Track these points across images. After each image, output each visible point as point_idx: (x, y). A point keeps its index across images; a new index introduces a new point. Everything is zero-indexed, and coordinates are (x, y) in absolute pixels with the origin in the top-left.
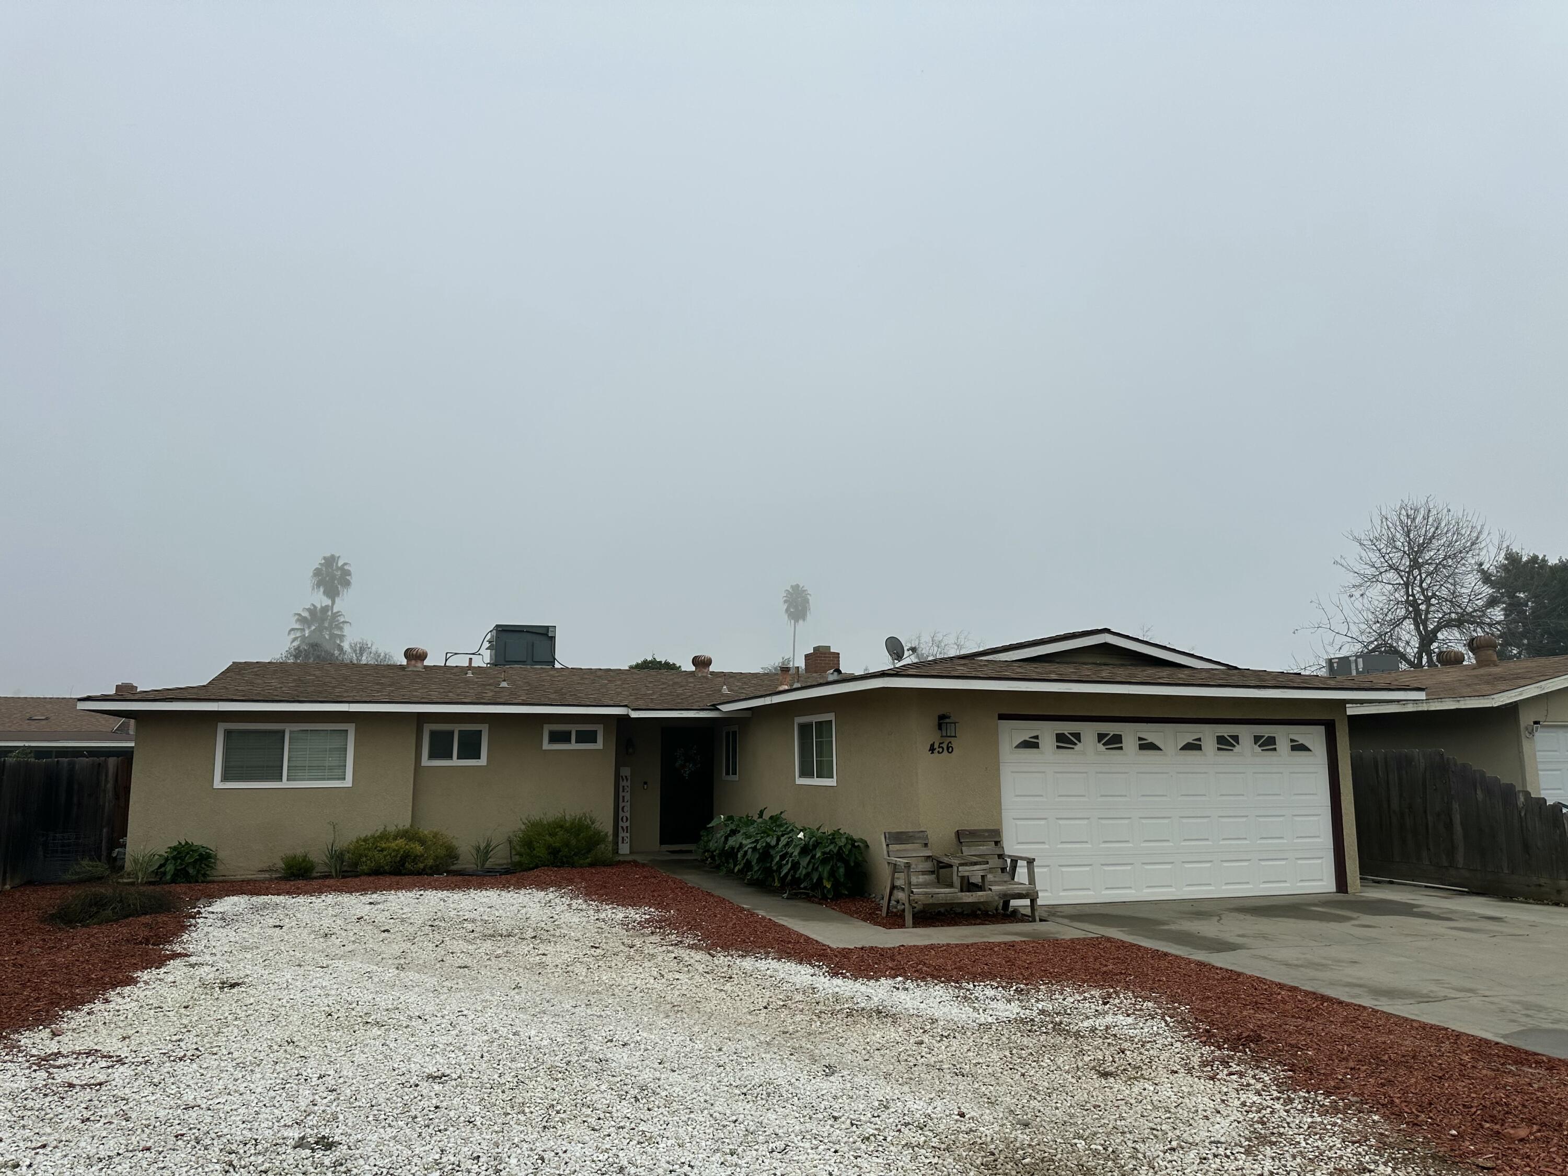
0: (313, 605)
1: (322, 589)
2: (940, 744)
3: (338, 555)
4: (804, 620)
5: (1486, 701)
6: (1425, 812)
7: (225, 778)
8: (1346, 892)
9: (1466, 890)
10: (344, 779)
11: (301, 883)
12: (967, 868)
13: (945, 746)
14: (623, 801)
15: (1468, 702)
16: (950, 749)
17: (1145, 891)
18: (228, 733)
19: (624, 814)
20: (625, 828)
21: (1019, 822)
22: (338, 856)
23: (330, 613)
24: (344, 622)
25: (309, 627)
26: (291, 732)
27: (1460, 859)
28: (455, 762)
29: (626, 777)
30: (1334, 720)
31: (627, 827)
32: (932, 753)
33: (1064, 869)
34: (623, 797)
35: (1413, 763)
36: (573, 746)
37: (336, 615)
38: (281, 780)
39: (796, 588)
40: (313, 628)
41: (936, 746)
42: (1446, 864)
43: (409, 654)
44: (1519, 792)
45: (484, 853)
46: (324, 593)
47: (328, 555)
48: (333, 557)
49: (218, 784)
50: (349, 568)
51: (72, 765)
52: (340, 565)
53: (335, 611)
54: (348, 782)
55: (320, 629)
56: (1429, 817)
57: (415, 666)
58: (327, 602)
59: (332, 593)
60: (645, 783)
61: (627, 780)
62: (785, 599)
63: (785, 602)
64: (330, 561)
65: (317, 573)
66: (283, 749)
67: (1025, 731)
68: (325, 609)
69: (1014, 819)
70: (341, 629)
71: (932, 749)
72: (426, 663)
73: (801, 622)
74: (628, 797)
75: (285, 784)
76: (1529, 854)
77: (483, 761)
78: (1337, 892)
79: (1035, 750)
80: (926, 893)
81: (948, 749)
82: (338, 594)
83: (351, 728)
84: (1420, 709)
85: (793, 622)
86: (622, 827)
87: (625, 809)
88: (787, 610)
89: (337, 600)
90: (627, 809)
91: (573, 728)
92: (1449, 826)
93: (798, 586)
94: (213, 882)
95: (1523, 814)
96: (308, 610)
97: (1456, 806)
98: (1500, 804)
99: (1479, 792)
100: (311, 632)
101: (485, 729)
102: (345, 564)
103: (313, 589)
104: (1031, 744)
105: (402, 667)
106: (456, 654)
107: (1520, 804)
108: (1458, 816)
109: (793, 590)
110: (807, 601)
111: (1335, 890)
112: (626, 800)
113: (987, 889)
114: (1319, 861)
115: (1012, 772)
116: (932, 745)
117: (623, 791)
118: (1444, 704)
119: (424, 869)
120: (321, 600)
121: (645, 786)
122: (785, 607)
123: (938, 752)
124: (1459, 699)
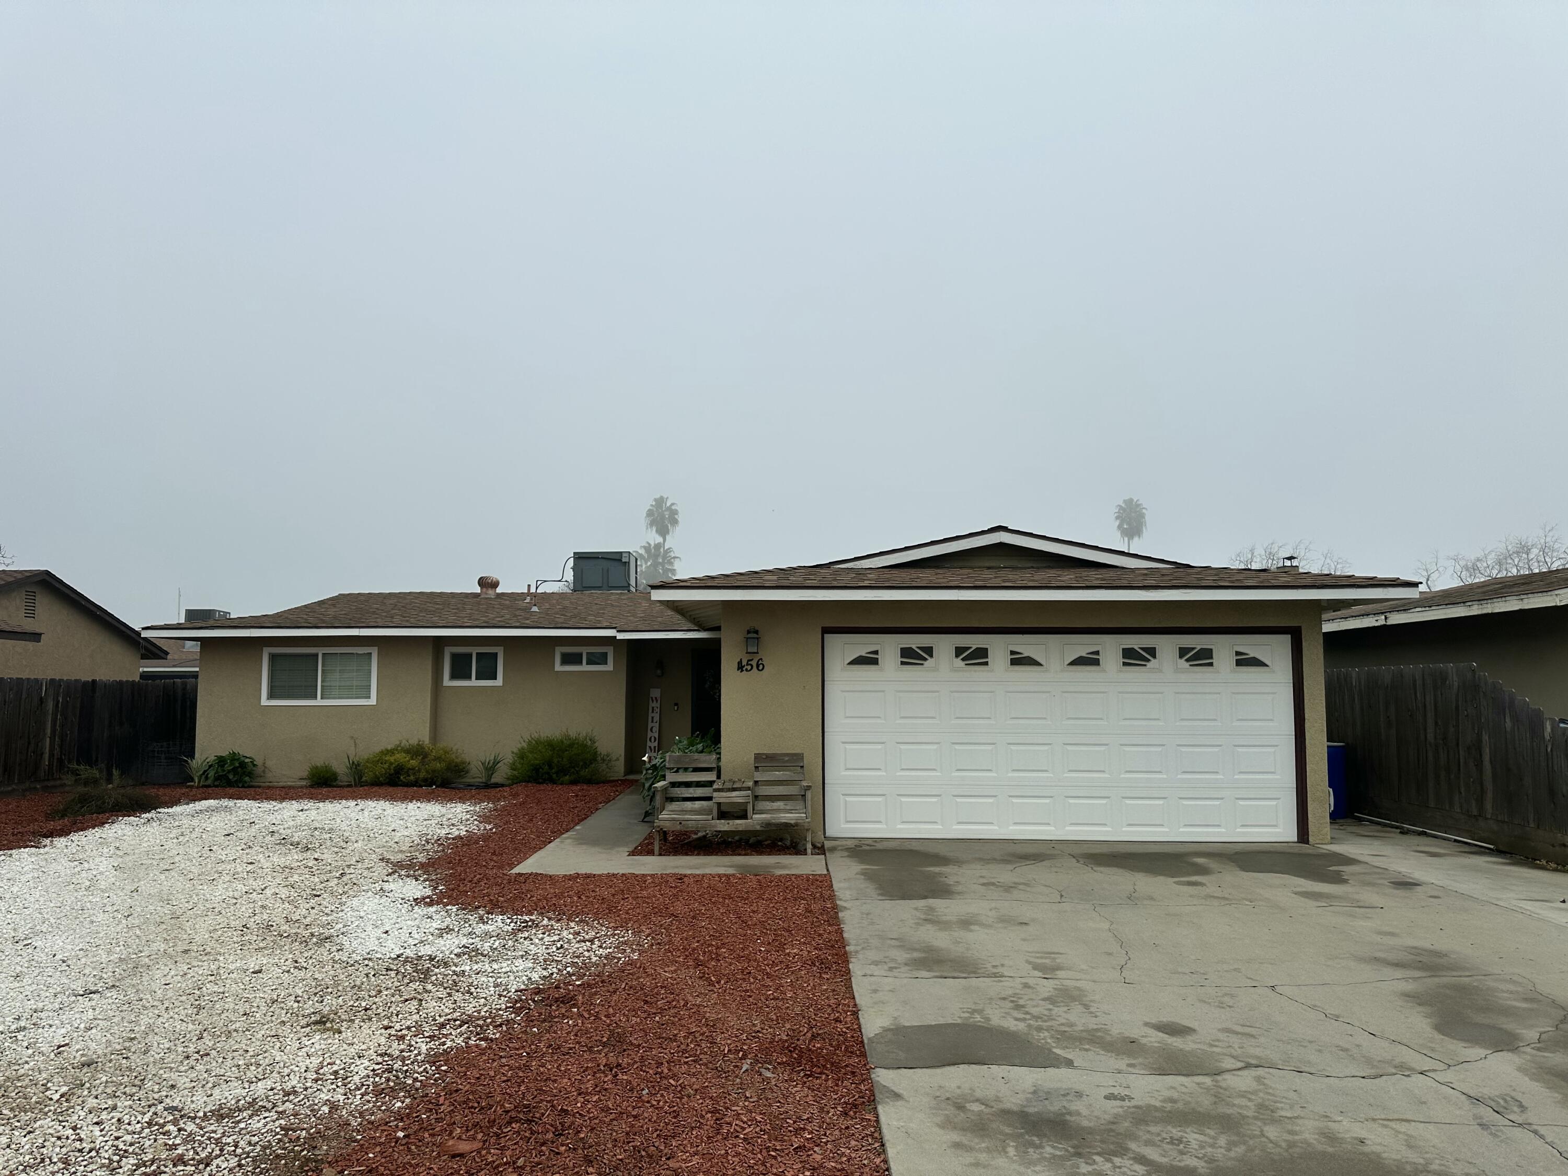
0: (648, 543)
1: (654, 529)
2: (749, 661)
3: (666, 497)
4: (1139, 537)
5: (1549, 598)
6: (1458, 745)
7: (271, 696)
8: (1307, 842)
9: (1492, 847)
10: (369, 697)
11: (324, 790)
12: (724, 794)
13: (754, 663)
14: (652, 722)
15: (1532, 600)
16: (760, 667)
17: (1011, 828)
18: (273, 658)
19: (653, 735)
20: (652, 748)
21: (848, 746)
22: (356, 768)
23: (662, 550)
24: (675, 558)
25: (646, 563)
26: (324, 654)
27: (1489, 806)
28: (474, 682)
29: (656, 698)
30: (1300, 627)
31: (655, 747)
32: (742, 671)
33: (903, 799)
34: (653, 718)
35: (1447, 682)
36: (585, 667)
37: (669, 550)
38: (315, 698)
39: (1129, 502)
40: (649, 563)
41: (744, 663)
42: (1475, 812)
43: (483, 582)
44: (1546, 719)
45: (490, 768)
46: (657, 531)
47: (658, 496)
48: (662, 498)
49: (264, 701)
50: (676, 508)
51: (185, 684)
52: (668, 505)
53: (666, 548)
54: (373, 701)
55: (655, 565)
56: (1461, 752)
57: (487, 594)
58: (660, 539)
59: (663, 532)
60: (676, 704)
61: (657, 701)
62: (1116, 515)
63: (1117, 518)
64: (660, 501)
65: (650, 513)
66: (317, 670)
67: (862, 645)
68: (658, 546)
69: (843, 743)
70: (671, 563)
71: (740, 667)
72: (499, 590)
73: (1136, 539)
74: (657, 718)
75: (319, 702)
76: (1554, 803)
77: (499, 682)
78: (1298, 842)
79: (873, 667)
80: (674, 820)
81: (758, 666)
82: (668, 533)
83: (374, 651)
84: (1485, 611)
85: (1126, 539)
86: (650, 747)
87: (654, 730)
88: (1119, 527)
89: (667, 537)
90: (656, 729)
91: (584, 650)
92: (1479, 764)
93: (1131, 500)
94: (259, 787)
95: (1549, 750)
96: (645, 547)
97: (1485, 737)
98: (1528, 735)
99: (1508, 720)
100: (647, 567)
101: (500, 651)
102: (673, 504)
103: (647, 529)
104: (869, 660)
105: (476, 595)
106: (545, 581)
107: (1547, 737)
108: (1488, 750)
109: (1126, 504)
110: (1142, 516)
111: (1296, 840)
112: (655, 721)
113: (749, 817)
114: (1274, 803)
115: (843, 691)
116: (740, 663)
117: (653, 712)
118: (1507, 604)
119: (416, 782)
120: (654, 538)
121: (676, 708)
122: (1117, 523)
123: (747, 670)
124: (1522, 597)
